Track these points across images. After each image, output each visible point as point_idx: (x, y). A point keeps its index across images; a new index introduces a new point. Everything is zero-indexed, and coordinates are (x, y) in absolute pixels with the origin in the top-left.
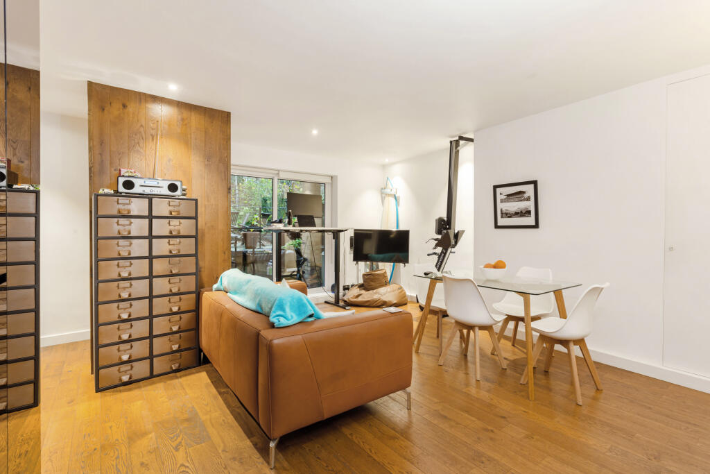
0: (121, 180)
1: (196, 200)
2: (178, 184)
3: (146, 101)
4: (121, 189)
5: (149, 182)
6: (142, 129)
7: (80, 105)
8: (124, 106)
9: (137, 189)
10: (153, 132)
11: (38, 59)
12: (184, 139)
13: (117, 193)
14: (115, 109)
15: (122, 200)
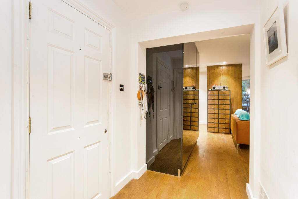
0: (213, 87)
1: (230, 91)
2: (225, 87)
3: (219, 67)
4: (213, 89)
5: (219, 87)
6: (218, 74)
7: (206, 70)
8: (214, 69)
9: (216, 89)
10: (220, 74)
11: (199, 65)
12: (228, 74)
13: (212, 90)
14: (212, 71)
15: (213, 92)
